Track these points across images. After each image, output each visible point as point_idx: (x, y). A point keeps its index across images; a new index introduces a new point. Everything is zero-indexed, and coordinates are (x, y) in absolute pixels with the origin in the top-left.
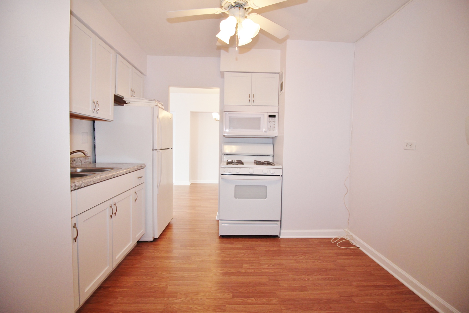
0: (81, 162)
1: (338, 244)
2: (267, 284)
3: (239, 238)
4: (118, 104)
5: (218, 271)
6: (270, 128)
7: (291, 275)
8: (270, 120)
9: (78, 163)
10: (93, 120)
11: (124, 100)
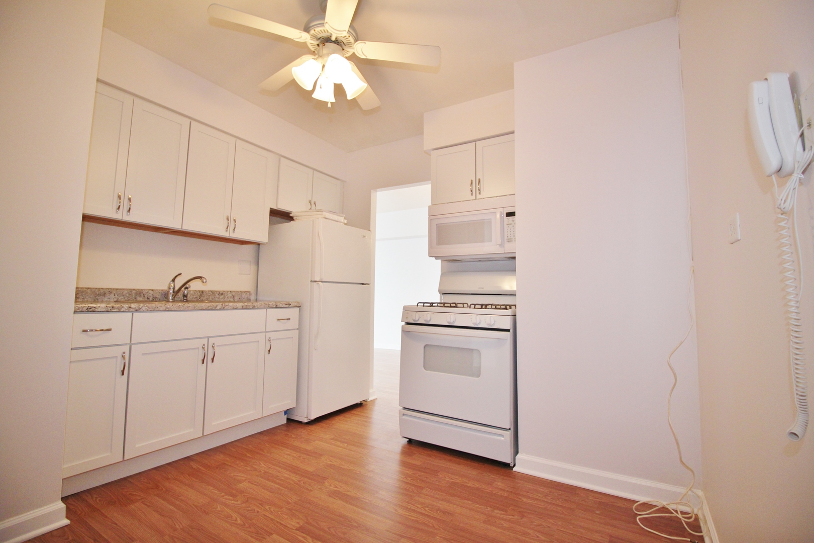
0: (234, 297)
1: (639, 519)
2: (375, 533)
3: (434, 451)
4: (287, 221)
5: (332, 486)
6: (509, 237)
7: (441, 537)
8: (508, 221)
9: (228, 298)
10: (258, 244)
11: (291, 215)
